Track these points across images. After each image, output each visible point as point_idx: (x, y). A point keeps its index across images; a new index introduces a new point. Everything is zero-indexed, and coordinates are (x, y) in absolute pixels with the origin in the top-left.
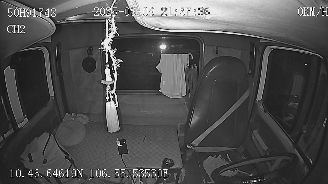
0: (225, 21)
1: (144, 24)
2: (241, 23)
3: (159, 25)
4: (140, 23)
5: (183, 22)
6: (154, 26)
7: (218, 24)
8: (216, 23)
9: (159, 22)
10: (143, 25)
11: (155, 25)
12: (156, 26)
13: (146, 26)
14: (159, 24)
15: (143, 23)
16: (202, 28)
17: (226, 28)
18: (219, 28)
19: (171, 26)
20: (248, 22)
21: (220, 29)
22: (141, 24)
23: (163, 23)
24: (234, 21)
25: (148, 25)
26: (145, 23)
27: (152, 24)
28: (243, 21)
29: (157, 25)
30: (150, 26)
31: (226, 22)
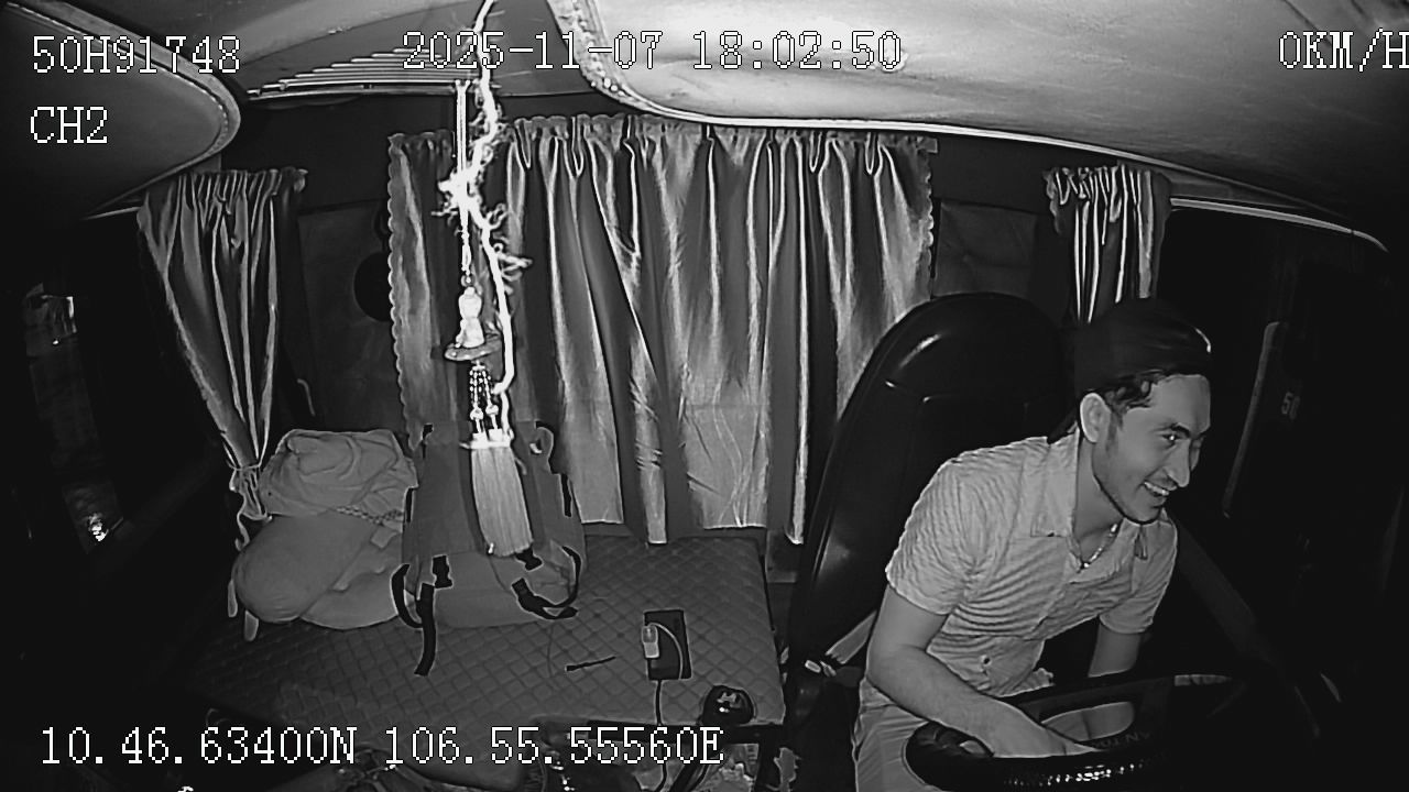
0: (966, 81)
1: (621, 93)
2: (1034, 92)
3: (684, 94)
4: (604, 87)
5: (786, 84)
6: (661, 100)
7: (937, 93)
8: (929, 90)
9: (684, 83)
10: (615, 97)
11: (668, 97)
12: (670, 101)
13: (629, 101)
14: (681, 92)
15: (614, 88)
16: (865, 111)
17: (972, 111)
18: (941, 109)
19: (734, 101)
20: (1064, 86)
21: (944, 114)
22: (606, 92)
23: (699, 87)
24: (1002, 81)
25: (639, 97)
26: (624, 87)
27: (651, 90)
28: (1043, 83)
29: (673, 95)
30: (644, 100)
31: (971, 86)
